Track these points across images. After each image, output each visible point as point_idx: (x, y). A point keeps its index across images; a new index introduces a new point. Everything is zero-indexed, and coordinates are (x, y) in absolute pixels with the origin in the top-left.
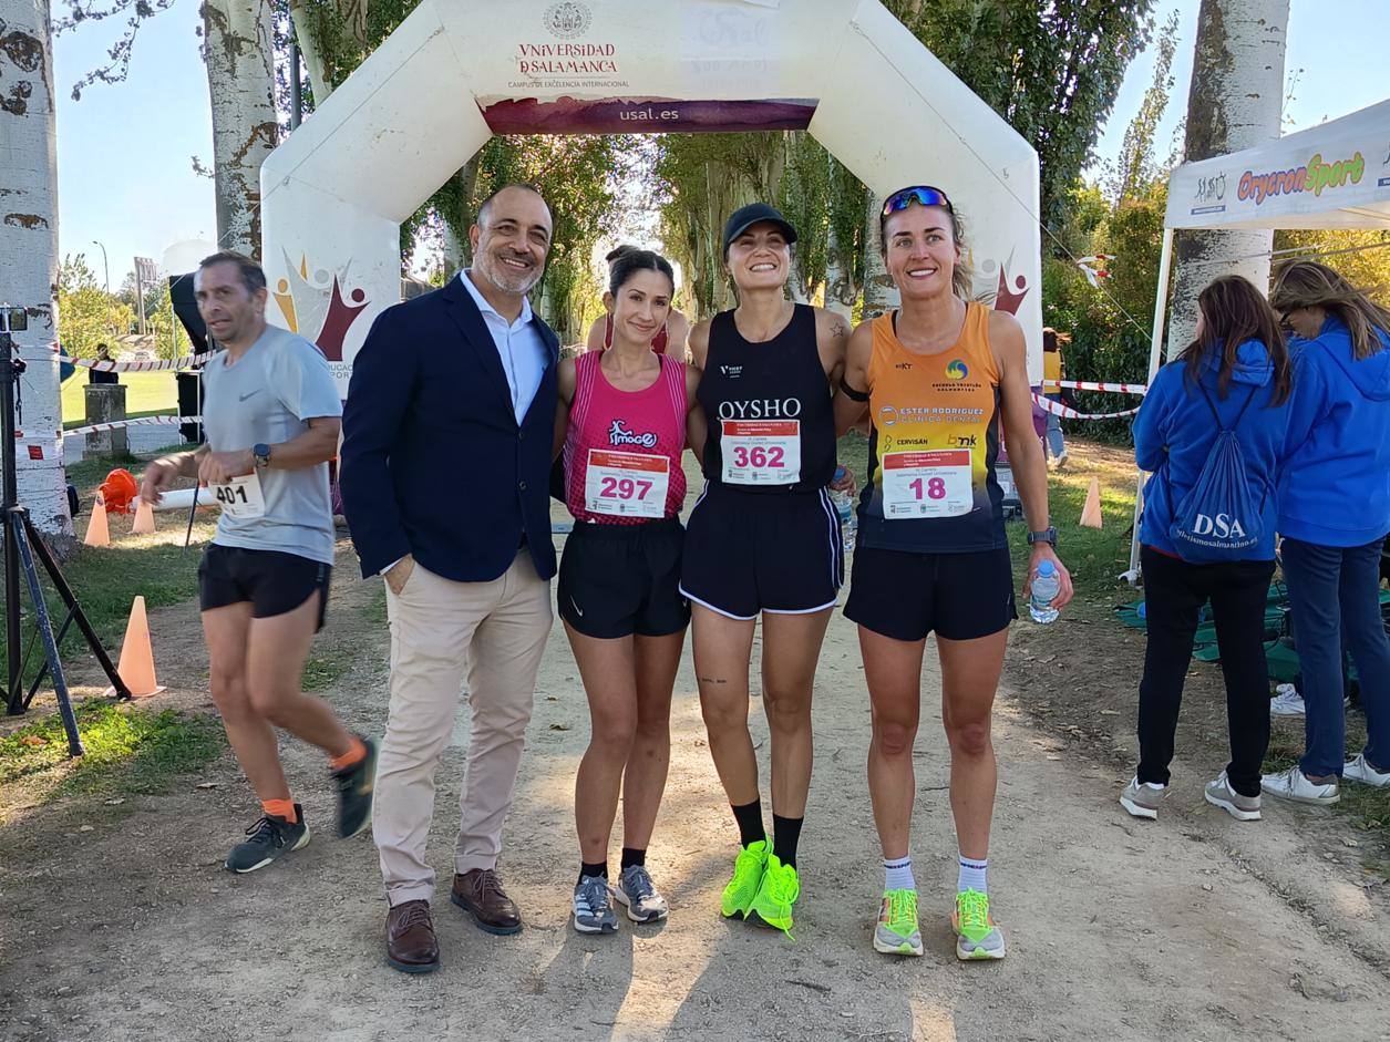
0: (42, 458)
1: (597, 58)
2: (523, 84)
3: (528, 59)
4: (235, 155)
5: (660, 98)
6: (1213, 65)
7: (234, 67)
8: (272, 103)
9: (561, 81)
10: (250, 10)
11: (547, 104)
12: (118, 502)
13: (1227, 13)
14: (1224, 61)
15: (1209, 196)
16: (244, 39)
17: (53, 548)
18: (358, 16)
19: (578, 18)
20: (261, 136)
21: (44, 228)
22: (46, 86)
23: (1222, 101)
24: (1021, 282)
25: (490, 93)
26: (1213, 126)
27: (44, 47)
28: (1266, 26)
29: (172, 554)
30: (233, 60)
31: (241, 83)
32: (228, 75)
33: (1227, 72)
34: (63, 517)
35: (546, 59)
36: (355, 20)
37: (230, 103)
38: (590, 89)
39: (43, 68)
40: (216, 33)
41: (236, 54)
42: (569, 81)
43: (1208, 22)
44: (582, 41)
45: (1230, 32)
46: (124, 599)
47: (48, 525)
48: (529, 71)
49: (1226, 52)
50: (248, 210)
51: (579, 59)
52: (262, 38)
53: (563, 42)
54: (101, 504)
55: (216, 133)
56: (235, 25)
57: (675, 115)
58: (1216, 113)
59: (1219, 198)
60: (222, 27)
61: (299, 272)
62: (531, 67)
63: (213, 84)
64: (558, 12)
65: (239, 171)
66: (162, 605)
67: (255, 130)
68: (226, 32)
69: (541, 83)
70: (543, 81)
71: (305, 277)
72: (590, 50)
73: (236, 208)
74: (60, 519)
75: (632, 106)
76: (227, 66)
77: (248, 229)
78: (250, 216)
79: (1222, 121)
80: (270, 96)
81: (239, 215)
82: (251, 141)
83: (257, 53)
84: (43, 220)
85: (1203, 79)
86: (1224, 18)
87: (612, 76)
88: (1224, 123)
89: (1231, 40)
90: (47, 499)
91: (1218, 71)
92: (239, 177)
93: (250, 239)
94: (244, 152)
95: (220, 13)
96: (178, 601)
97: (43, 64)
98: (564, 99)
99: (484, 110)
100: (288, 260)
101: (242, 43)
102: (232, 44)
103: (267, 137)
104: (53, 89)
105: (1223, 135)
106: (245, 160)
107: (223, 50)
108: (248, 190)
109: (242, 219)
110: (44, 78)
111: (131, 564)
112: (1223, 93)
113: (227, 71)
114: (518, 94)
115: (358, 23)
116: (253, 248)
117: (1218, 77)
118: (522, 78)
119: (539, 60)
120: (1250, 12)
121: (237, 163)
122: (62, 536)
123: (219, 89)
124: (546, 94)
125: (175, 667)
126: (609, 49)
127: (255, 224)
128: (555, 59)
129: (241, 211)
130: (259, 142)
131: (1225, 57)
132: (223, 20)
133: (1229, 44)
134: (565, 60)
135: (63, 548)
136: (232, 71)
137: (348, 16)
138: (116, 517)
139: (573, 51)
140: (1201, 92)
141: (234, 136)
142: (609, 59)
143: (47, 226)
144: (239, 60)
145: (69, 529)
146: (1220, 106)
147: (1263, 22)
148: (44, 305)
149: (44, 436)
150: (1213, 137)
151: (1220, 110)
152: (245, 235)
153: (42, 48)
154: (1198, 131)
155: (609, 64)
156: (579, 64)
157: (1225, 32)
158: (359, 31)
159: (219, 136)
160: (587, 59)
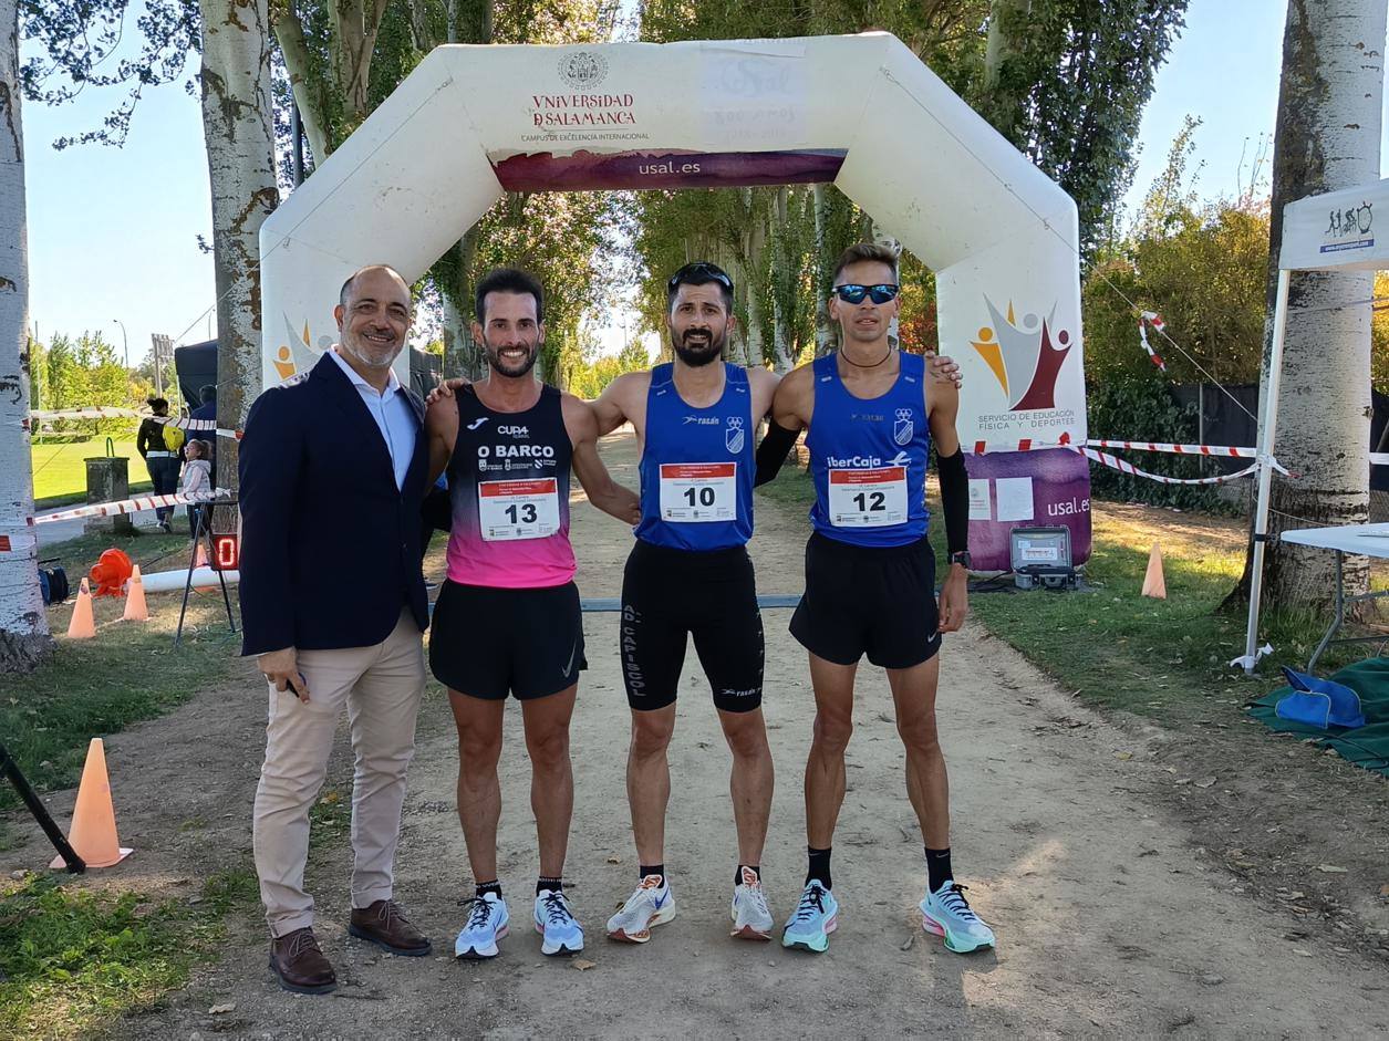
0: (9, 549)
1: (614, 109)
2: (536, 138)
3: (542, 111)
4: (234, 221)
5: (681, 150)
6: (1305, 94)
7: (232, 132)
8: (273, 169)
9: (577, 134)
10: (249, 73)
11: (563, 159)
12: (110, 584)
13: (1320, 37)
14: (1318, 89)
15: (1347, 230)
16: (243, 103)
17: (21, 650)
18: (359, 90)
19: (594, 68)
20: (261, 202)
21: (11, 290)
22: (13, 132)
23: (1317, 133)
24: (1064, 337)
25: (502, 147)
26: (1307, 160)
27: (11, 90)
28: (1364, 50)
29: (161, 648)
30: (231, 124)
31: (240, 147)
32: (226, 139)
33: (1322, 101)
34: (34, 615)
35: (561, 111)
36: (357, 93)
37: (228, 167)
38: (609, 142)
39: (9, 113)
40: (214, 97)
41: (235, 118)
42: (585, 133)
43: (1297, 48)
44: (598, 91)
45: (1324, 57)
46: (98, 713)
47: (17, 624)
48: (544, 124)
49: (1320, 80)
50: (249, 277)
51: (596, 111)
52: (261, 102)
53: (579, 93)
54: (85, 593)
55: (215, 199)
56: (233, 88)
57: (697, 168)
58: (1311, 145)
59: (1363, 232)
60: (220, 90)
61: (302, 338)
62: (545, 119)
63: (211, 149)
64: (573, 62)
65: (239, 238)
66: (143, 719)
67: (255, 196)
68: (224, 96)
69: (555, 137)
70: (558, 134)
71: (308, 343)
72: (607, 101)
73: (236, 275)
74: (32, 617)
75: (653, 159)
76: (225, 130)
77: (249, 297)
78: (251, 283)
79: (1318, 155)
80: (270, 161)
81: (239, 282)
82: (251, 207)
83: (256, 116)
84: (10, 282)
85: (1294, 110)
86: (1316, 43)
87: (631, 128)
88: (1320, 157)
89: (1325, 66)
90: (16, 594)
91: (1310, 100)
92: (238, 244)
93: (250, 307)
94: (243, 218)
95: (218, 77)
96: (161, 713)
97: (10, 108)
98: (581, 153)
99: (495, 164)
100: (289, 327)
101: (241, 107)
102: (230, 108)
103: (267, 203)
104: (21, 136)
105: (1320, 169)
106: (245, 227)
107: (221, 115)
108: (248, 257)
109: (243, 286)
110: (10, 124)
111: (113, 664)
112: (1319, 124)
113: (225, 135)
114: (531, 148)
115: (359, 97)
116: (254, 317)
117: (1311, 107)
118: (536, 131)
119: (555, 111)
120: (1346, 34)
121: (236, 229)
122: (33, 636)
123: (217, 155)
124: (561, 148)
125: (147, 816)
126: (628, 100)
127: (256, 292)
128: (571, 110)
129: (241, 279)
130: (259, 208)
131: (1320, 85)
132: (221, 83)
133: (1323, 71)
134: (581, 111)
135: (34, 650)
136: (230, 136)
137: (349, 89)
138: (107, 601)
139: (589, 101)
140: (1291, 124)
141: (234, 202)
142: (627, 110)
143: (15, 289)
144: (238, 124)
145: (42, 627)
146: (1316, 138)
147: (1361, 45)
148: (12, 377)
149: (10, 524)
150: (1308, 173)
151: (1315, 142)
152: (246, 303)
153: (8, 92)
154: (1290, 167)
155: (628, 115)
156: (596, 116)
157: (1318, 58)
158: (360, 103)
159: (218, 202)
160: (604, 111)
